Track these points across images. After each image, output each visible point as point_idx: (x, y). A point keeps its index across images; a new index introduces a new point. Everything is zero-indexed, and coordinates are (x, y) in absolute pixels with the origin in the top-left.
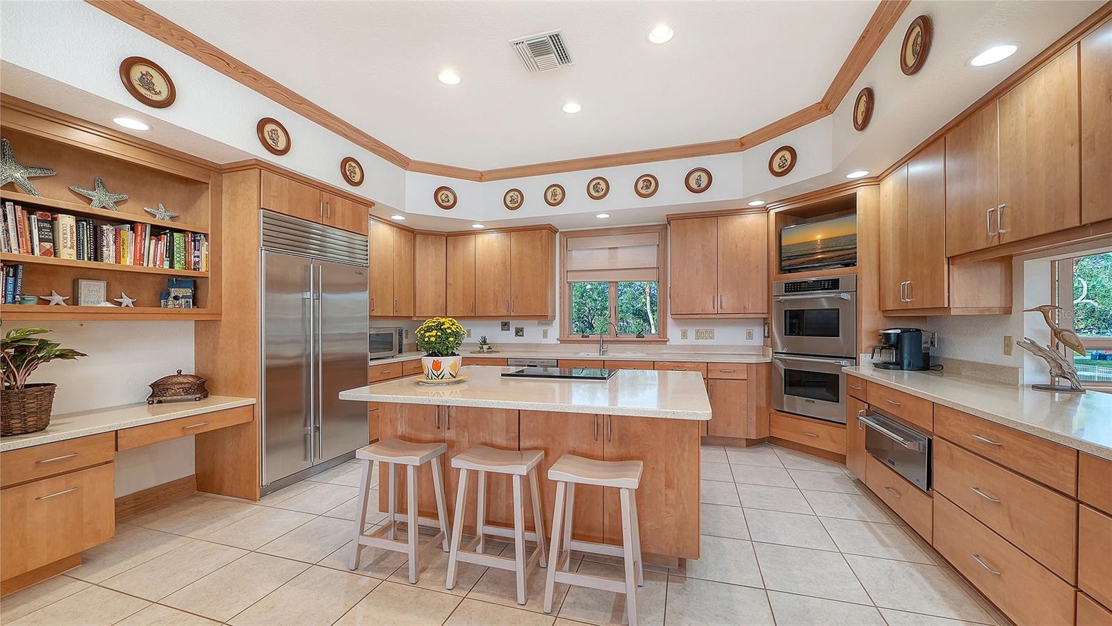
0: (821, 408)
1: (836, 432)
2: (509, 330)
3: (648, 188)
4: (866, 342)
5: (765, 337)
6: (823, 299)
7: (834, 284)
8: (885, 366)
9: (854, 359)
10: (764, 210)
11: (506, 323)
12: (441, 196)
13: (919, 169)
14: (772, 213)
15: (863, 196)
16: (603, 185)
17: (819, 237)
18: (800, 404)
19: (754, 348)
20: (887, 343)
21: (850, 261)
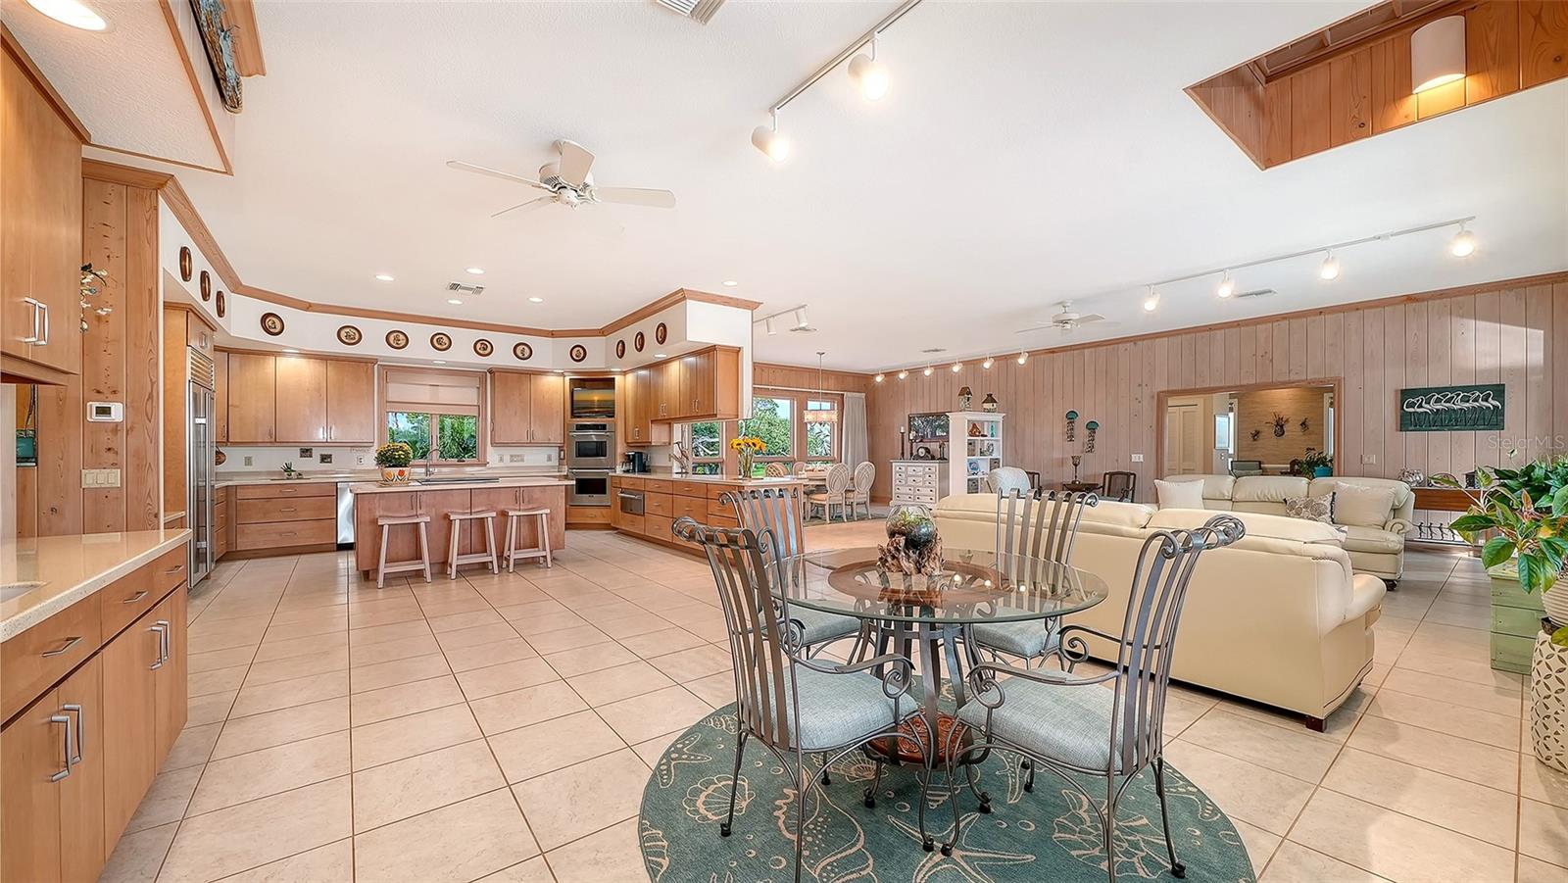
0: (596, 499)
1: (604, 511)
2: (311, 456)
3: (485, 349)
4: (619, 460)
5: (560, 459)
6: (593, 436)
7: (603, 427)
8: (628, 471)
9: (613, 469)
10: (563, 375)
11: (307, 450)
12: (269, 322)
13: (643, 372)
14: (567, 379)
15: (618, 379)
16: (445, 340)
17: (596, 398)
18: (585, 499)
19: (553, 467)
20: (629, 459)
21: (611, 414)
